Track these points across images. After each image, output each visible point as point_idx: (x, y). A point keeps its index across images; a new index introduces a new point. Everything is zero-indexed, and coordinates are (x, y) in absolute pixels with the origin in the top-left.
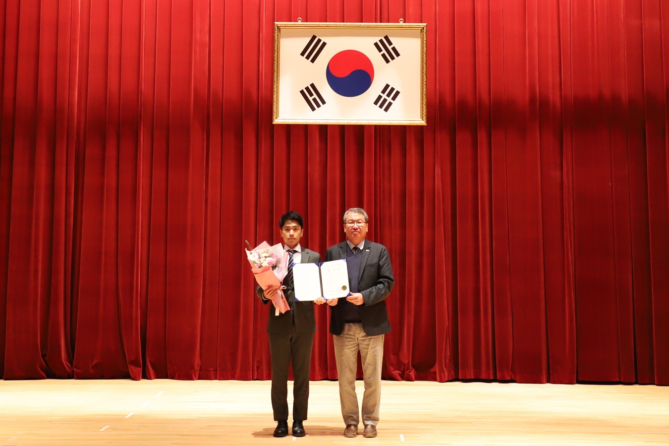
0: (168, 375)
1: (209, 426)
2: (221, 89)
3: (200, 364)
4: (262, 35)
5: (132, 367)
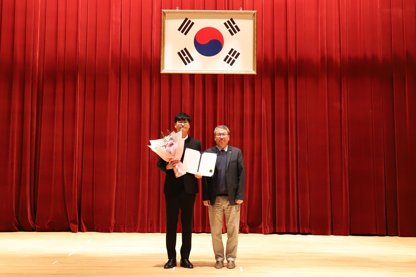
0: (94, 230)
1: (120, 261)
2: (128, 51)
3: (115, 223)
4: (154, 18)
5: (72, 224)
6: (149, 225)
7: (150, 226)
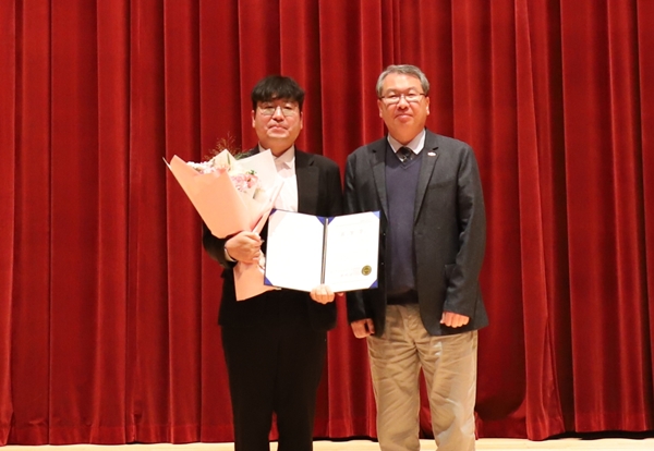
3: (12, 411)
6: (132, 416)
7: (137, 422)
